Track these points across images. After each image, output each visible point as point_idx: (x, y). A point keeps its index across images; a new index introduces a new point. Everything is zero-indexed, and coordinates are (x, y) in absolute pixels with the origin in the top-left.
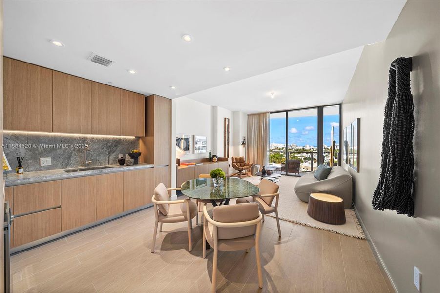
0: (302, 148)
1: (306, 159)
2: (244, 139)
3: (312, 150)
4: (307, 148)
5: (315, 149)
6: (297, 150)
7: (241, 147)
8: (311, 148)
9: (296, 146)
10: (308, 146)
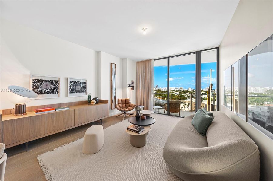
0: (186, 90)
1: (189, 97)
2: (133, 83)
3: (193, 91)
4: (190, 90)
5: (195, 91)
6: (183, 91)
7: (128, 90)
8: (192, 90)
9: (182, 88)
10: (190, 89)
